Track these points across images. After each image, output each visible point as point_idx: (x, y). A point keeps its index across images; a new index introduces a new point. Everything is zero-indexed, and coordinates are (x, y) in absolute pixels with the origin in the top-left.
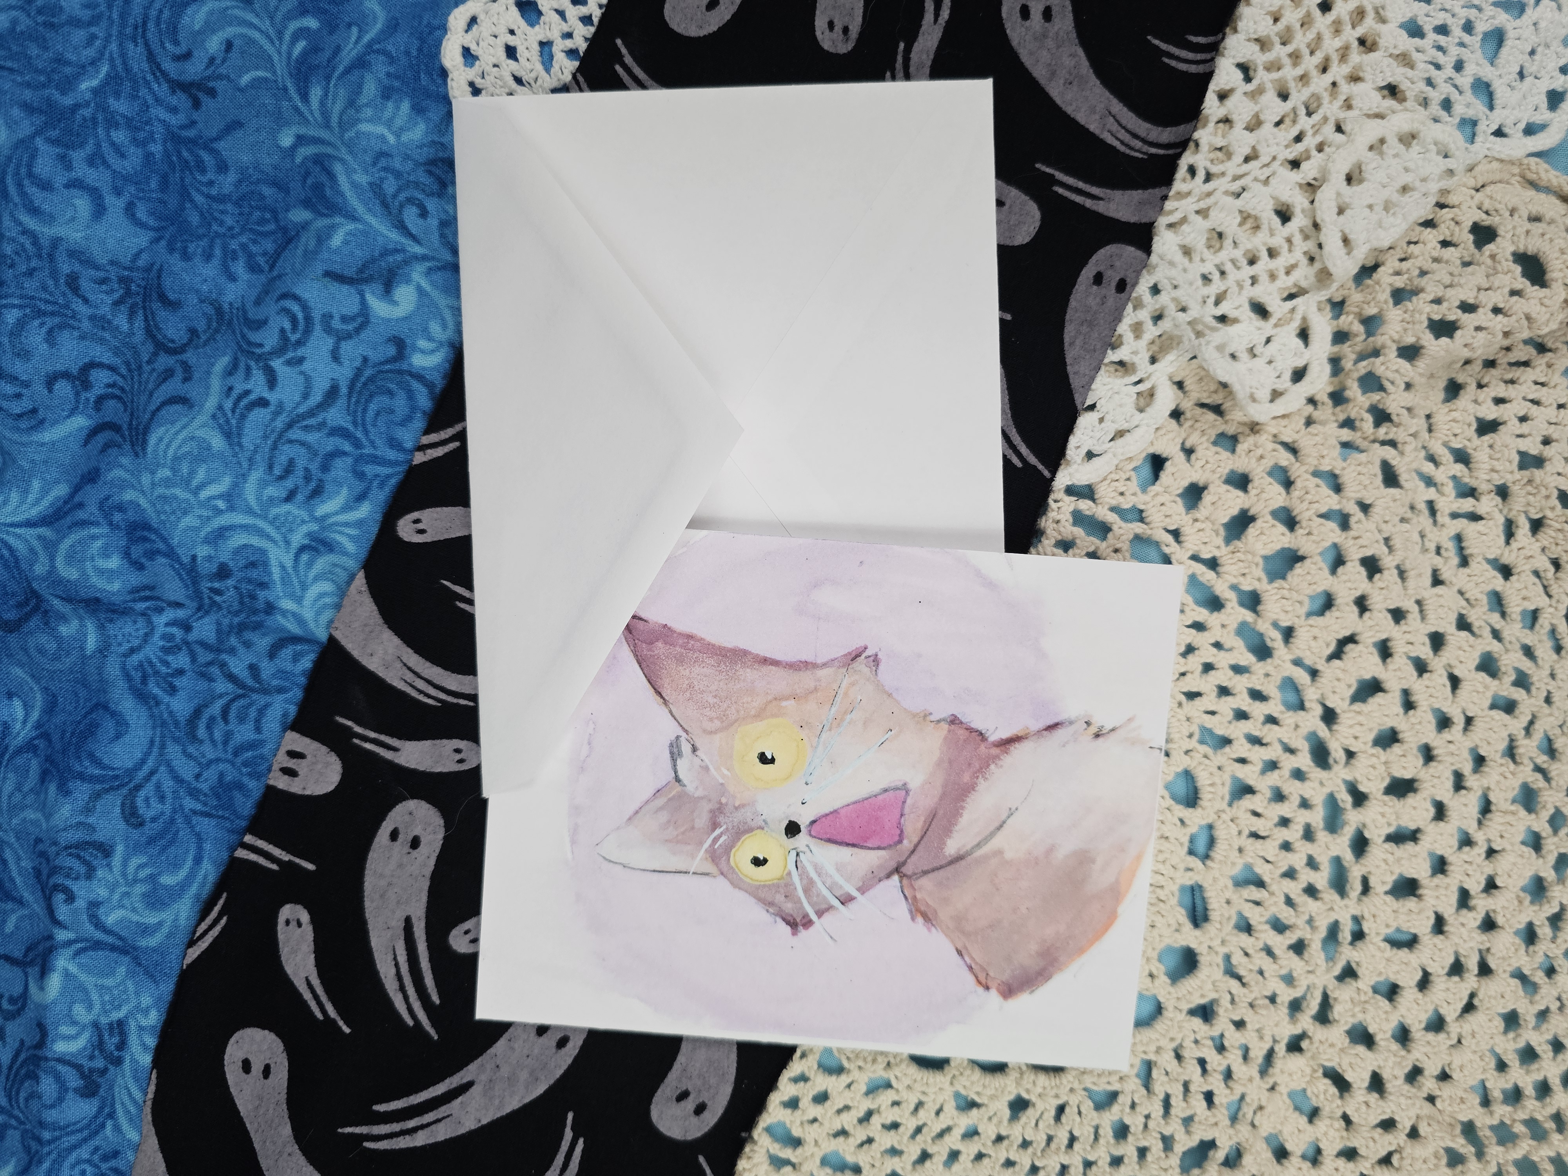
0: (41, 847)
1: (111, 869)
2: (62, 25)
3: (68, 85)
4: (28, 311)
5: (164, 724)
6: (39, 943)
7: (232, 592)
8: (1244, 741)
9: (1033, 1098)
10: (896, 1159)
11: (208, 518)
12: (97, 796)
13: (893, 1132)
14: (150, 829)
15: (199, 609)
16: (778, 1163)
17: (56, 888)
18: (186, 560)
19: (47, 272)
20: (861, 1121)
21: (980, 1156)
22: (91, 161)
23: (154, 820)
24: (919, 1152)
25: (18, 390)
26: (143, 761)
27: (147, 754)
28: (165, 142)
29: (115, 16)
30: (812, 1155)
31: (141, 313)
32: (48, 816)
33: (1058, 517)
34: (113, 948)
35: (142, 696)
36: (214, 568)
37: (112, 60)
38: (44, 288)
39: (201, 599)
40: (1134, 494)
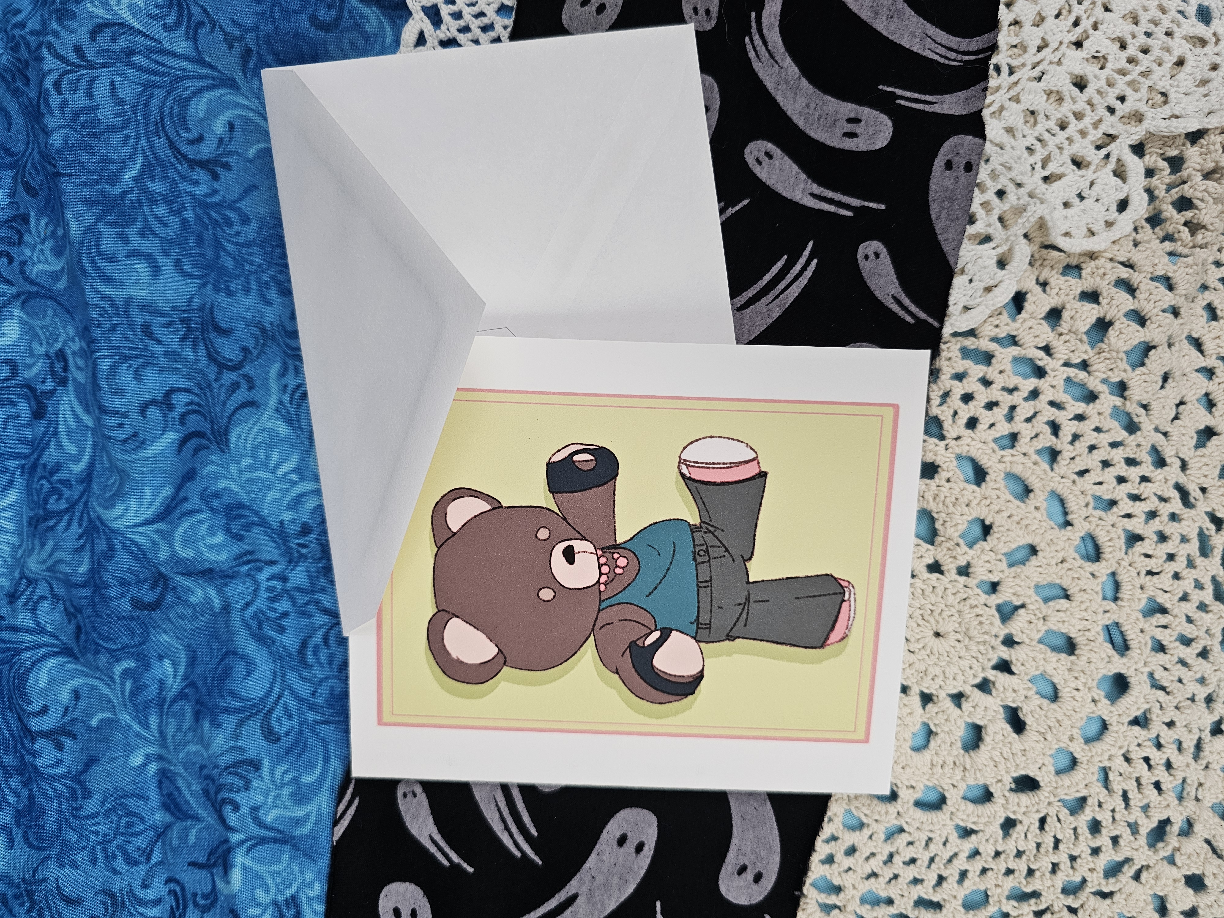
0: (205, 772)
1: (262, 779)
2: (102, 133)
3: (114, 178)
4: (117, 358)
5: (281, 658)
6: (218, 847)
7: (315, 543)
8: (1127, 500)
9: (1019, 817)
10: (919, 887)
11: (287, 490)
12: (241, 724)
13: (912, 866)
14: (285, 742)
15: (290, 562)
16: (827, 908)
17: (224, 801)
18: (275, 526)
19: (126, 326)
20: (885, 863)
21: (984, 871)
22: (142, 234)
23: (287, 734)
24: (936, 877)
25: (120, 421)
26: (271, 689)
27: (273, 683)
28: (194, 208)
29: (140, 118)
30: (853, 897)
31: (201, 344)
32: (207, 747)
33: (949, 355)
34: (275, 841)
35: (261, 639)
36: (297, 528)
37: (144, 152)
38: (126, 339)
39: (291, 554)
40: (1007, 324)
